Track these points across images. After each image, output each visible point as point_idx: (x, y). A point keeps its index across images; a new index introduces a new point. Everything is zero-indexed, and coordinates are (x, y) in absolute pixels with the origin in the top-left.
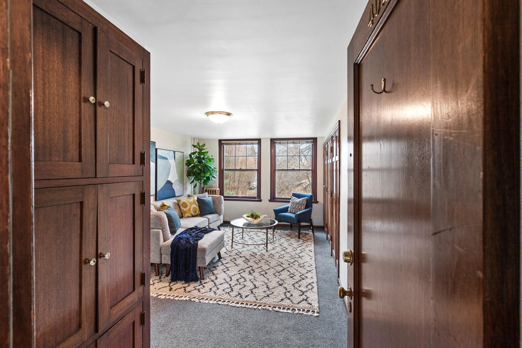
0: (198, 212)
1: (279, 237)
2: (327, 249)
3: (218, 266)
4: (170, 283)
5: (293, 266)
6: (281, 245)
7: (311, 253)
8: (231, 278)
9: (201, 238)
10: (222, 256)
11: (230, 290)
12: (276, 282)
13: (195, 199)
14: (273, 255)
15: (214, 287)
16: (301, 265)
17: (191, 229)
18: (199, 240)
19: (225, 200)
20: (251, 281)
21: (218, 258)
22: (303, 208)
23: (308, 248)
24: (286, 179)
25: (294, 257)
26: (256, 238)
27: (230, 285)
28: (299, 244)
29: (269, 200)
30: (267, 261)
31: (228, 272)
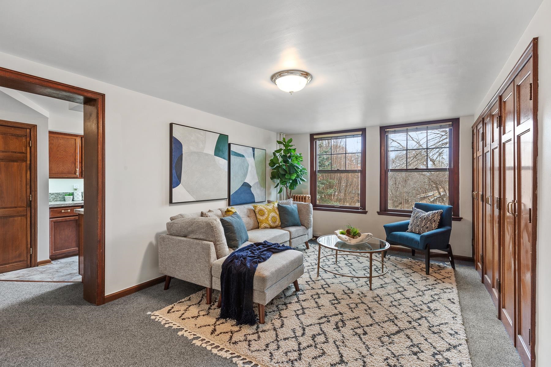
0: (278, 223)
1: (393, 268)
2: (486, 302)
3: (290, 303)
4: (218, 319)
5: (418, 328)
6: (395, 281)
7: (454, 305)
8: (304, 329)
9: (265, 260)
10: (300, 287)
11: (295, 355)
12: (381, 359)
13: (275, 206)
14: (381, 298)
15: (273, 342)
16: (435, 329)
17: (258, 244)
18: (260, 262)
19: (314, 209)
20: (336, 345)
21: (294, 290)
22: (433, 226)
23: (445, 295)
24: (405, 190)
25: (419, 309)
26: (356, 265)
27: (300, 344)
28: (428, 283)
29: (377, 212)
30: (370, 308)
31: (302, 317)
